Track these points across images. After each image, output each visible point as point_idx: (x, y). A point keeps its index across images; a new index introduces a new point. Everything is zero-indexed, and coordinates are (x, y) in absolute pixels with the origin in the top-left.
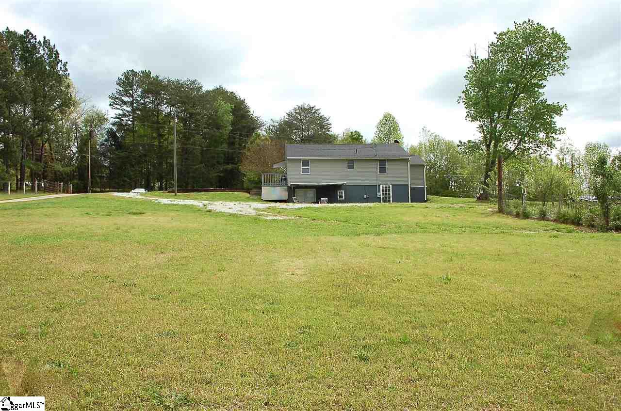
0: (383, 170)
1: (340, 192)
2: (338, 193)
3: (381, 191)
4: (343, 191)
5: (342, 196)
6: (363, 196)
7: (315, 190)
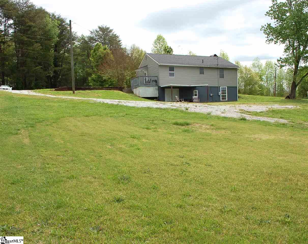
0: (222, 76)
1: (195, 92)
2: (194, 92)
3: (221, 91)
4: (197, 91)
5: (197, 94)
6: (210, 95)
7: (178, 89)
